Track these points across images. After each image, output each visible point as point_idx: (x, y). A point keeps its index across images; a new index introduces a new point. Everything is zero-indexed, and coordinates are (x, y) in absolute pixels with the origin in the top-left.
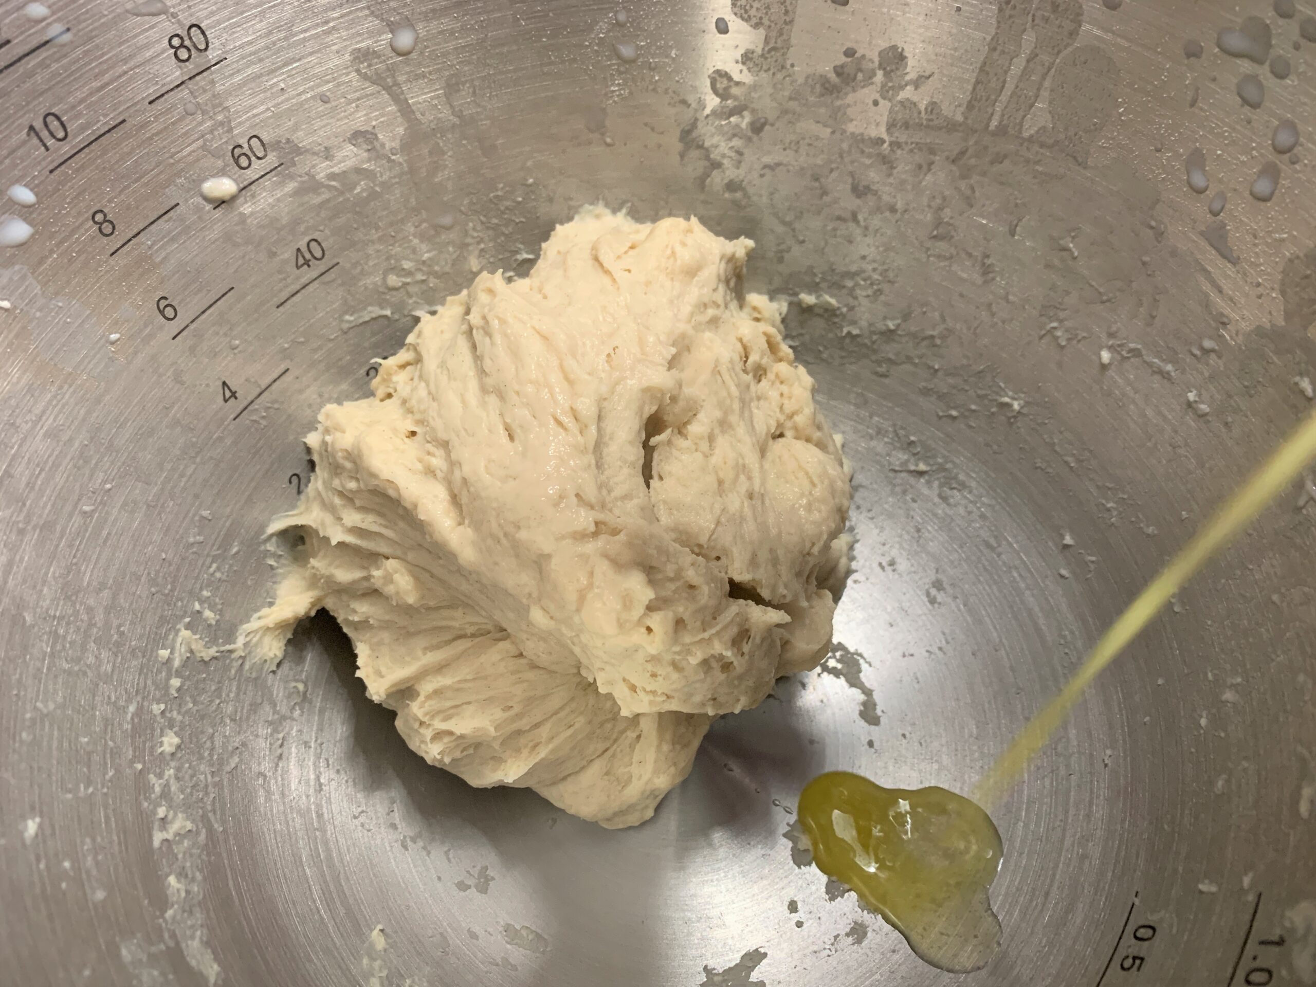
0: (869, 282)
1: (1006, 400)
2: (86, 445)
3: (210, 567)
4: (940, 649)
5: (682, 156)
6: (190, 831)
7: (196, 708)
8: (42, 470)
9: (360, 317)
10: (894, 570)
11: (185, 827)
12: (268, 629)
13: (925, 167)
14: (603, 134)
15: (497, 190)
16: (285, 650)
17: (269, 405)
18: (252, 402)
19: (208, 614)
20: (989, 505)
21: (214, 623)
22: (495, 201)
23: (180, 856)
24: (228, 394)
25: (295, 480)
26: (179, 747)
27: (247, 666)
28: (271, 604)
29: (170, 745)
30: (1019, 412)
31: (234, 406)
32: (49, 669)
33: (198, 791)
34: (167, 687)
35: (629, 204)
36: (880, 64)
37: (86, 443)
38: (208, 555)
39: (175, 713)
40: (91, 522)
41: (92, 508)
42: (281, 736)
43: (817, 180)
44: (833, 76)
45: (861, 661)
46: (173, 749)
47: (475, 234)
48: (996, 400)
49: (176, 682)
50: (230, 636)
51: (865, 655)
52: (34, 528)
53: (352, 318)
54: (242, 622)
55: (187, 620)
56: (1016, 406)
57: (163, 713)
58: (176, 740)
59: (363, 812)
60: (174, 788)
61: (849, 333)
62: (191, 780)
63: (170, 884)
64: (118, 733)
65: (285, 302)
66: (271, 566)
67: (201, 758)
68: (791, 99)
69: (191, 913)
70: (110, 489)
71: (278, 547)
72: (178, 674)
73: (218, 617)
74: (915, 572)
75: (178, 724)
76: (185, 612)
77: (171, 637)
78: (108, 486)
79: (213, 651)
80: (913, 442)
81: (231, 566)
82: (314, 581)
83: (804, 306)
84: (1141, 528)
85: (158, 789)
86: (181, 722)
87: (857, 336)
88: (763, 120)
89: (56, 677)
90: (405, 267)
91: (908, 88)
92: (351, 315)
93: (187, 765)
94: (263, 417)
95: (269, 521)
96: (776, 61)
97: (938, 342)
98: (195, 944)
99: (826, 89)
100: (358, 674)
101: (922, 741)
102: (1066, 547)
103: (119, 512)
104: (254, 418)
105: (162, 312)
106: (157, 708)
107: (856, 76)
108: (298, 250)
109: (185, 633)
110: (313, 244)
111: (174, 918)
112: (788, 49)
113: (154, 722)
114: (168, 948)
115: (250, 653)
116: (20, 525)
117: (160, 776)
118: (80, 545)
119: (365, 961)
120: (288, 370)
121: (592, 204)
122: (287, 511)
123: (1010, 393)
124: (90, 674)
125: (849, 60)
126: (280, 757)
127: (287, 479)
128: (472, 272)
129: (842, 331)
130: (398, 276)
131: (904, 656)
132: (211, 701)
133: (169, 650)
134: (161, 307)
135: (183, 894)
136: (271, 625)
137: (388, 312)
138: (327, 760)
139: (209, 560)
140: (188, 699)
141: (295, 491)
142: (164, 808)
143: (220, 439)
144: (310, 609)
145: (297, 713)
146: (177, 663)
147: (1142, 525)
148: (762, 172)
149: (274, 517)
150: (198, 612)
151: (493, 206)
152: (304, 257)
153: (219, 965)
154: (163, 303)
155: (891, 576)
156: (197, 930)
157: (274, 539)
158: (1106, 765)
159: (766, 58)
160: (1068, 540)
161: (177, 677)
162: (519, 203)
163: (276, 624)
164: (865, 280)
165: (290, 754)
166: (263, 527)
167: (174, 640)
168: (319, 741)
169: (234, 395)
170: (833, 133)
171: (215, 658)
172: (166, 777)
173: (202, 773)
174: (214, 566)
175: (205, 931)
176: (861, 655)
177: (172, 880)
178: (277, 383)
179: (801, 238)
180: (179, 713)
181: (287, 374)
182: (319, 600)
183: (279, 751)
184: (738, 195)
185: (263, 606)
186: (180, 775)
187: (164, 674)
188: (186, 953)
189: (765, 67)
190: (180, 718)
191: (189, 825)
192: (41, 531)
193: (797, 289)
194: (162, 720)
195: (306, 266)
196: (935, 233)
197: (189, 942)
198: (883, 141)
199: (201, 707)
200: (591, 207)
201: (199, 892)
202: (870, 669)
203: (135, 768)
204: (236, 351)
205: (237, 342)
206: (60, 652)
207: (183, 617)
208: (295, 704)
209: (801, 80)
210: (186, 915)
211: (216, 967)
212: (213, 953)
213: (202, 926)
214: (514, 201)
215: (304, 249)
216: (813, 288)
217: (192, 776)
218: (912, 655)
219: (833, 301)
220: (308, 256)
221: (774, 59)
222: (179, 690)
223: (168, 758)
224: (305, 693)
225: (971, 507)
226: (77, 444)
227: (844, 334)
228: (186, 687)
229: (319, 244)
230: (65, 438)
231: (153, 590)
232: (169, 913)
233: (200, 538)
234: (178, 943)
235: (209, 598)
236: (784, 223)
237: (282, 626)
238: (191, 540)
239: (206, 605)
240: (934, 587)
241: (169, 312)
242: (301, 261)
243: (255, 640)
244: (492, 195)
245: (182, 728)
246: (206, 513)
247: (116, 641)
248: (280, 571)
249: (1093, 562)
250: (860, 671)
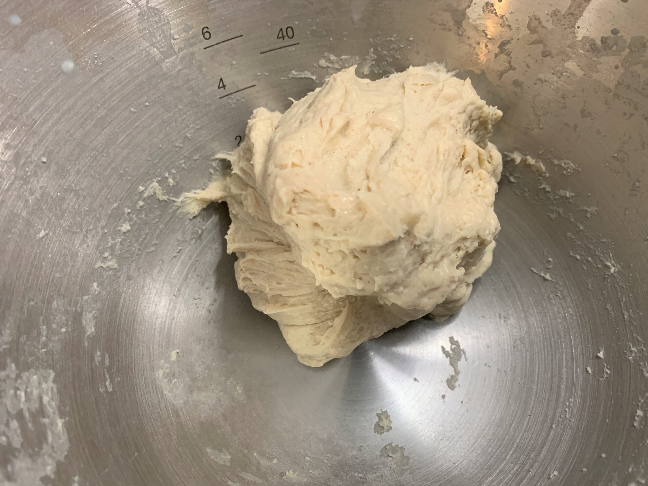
0: (567, 166)
1: (609, 264)
2: (144, 82)
3: (181, 160)
4: (505, 371)
5: (496, 55)
6: (115, 268)
7: (145, 218)
8: (119, 84)
9: (300, 75)
10: (505, 321)
11: (114, 266)
12: (197, 199)
13: (628, 115)
14: (459, 28)
15: (392, 37)
16: (200, 213)
17: (239, 98)
18: (231, 94)
19: (171, 181)
20: (571, 314)
21: (171, 185)
22: (389, 42)
23: (105, 277)
24: (221, 85)
25: (238, 138)
26: (129, 231)
27: (179, 211)
28: (203, 189)
29: (125, 228)
30: (612, 274)
31: (222, 92)
32: (85, 172)
33: (128, 253)
34: (136, 203)
35: (458, 71)
36: (630, 45)
37: (144, 80)
38: (182, 155)
39: (134, 216)
40: (133, 116)
41: (136, 111)
42: (180, 248)
43: (564, 98)
44: (599, 42)
45: (463, 356)
46: (125, 231)
47: (373, 55)
48: (603, 262)
49: (141, 203)
50: (177, 195)
51: (467, 354)
52: (105, 108)
53: (296, 73)
54: (186, 191)
55: (159, 179)
56: (612, 270)
57: (129, 213)
58: (129, 228)
59: (199, 298)
60: (118, 247)
61: (544, 188)
62: (127, 247)
63: (93, 286)
64: (104, 212)
65: (265, 52)
66: (211, 173)
67: (137, 241)
68: (569, 46)
69: (96, 302)
70: (147, 106)
71: (218, 165)
72: (144, 200)
73: (175, 184)
74: (515, 327)
75: (134, 221)
76: (160, 175)
77: (148, 183)
78: (147, 104)
79: (165, 198)
80: (550, 261)
81: (191, 164)
82: (226, 188)
83: (527, 163)
84: (642, 371)
85: (110, 244)
86: (136, 221)
87: (548, 192)
88: (548, 53)
89: (86, 176)
90: (331, 58)
91: (639, 65)
92: (296, 72)
93: (129, 240)
94: (235, 103)
95: (219, 152)
96: (570, 21)
97: (589, 215)
98: (90, 316)
99: (592, 48)
100: (226, 237)
101: (469, 410)
102: (598, 357)
103: (148, 118)
104: (230, 101)
105: (203, 34)
106: (127, 210)
107: (612, 47)
108: (281, 29)
109: (155, 184)
110: (290, 29)
111: (86, 300)
112: (580, 17)
113: (123, 216)
114: (76, 311)
115: (183, 206)
116: (99, 105)
117: (113, 239)
118: (123, 125)
119: (163, 361)
120: (254, 86)
121: (438, 63)
122: (229, 151)
123: (613, 262)
124: (103, 181)
125: (613, 36)
126: (175, 257)
127: (234, 137)
128: (363, 74)
129: (541, 186)
130: (326, 61)
131: (485, 365)
132: (154, 219)
133: (144, 188)
134: (204, 31)
135: (97, 293)
136: (198, 198)
137: (314, 78)
138: (196, 269)
139: (182, 157)
140: (144, 213)
141: (237, 144)
142: (108, 253)
143: (210, 105)
144: (219, 199)
145: (193, 242)
146: (145, 195)
147: (644, 369)
148: (536, 82)
149: (221, 151)
150: (166, 178)
151: (387, 44)
152: (283, 34)
153: (95, 329)
154: (205, 30)
155: (502, 323)
156: (94, 310)
157: (217, 161)
158: (549, 478)
159: (565, 18)
160: (601, 355)
161: (143, 201)
162: (402, 48)
163: (201, 199)
164: (565, 164)
165: (180, 258)
166: (214, 153)
167: (149, 185)
168: (197, 259)
169: (224, 86)
170: (585, 75)
171: (164, 201)
172: (116, 241)
173: (134, 247)
174: (183, 161)
175: (98, 312)
176: (464, 353)
177: (95, 284)
178: (248, 89)
179: (541, 126)
180: (136, 217)
181: (254, 87)
182: (226, 197)
183: (175, 254)
184: (518, 90)
185: (199, 188)
186: (123, 243)
187: (137, 197)
188: (83, 317)
189: (562, 23)
190: (136, 219)
191: (116, 266)
192: (108, 111)
193: (528, 153)
194: (127, 216)
195: (282, 39)
196: (616, 155)
197: (88, 313)
198: (611, 91)
199: (148, 219)
200: (437, 64)
201: (105, 295)
202: (465, 362)
203: (104, 231)
204: (233, 67)
205: (235, 63)
206: (93, 167)
207: (159, 177)
208: (194, 238)
209: (580, 38)
210: (93, 301)
211: (93, 329)
212: (96, 323)
213: (98, 309)
214: (399, 46)
215: (284, 30)
216: (537, 156)
217: (129, 246)
218: (490, 367)
219: (543, 168)
220: (285, 34)
221: (569, 20)
222: (141, 207)
223: (122, 234)
224: (201, 235)
225: (561, 310)
226: (140, 79)
227: (541, 188)
228: (145, 207)
229: (293, 31)
230: (135, 74)
231: (149, 159)
232: (86, 297)
233: (181, 145)
234: (82, 312)
235: (174, 173)
236: (536, 115)
237: (203, 200)
238: (177, 144)
239: (171, 176)
240: (520, 340)
241: (207, 35)
242: (281, 35)
243: (188, 202)
244: (388, 39)
245: (135, 224)
246: (189, 135)
247: (122, 173)
248: (214, 177)
249: (607, 373)
250: (459, 360)
